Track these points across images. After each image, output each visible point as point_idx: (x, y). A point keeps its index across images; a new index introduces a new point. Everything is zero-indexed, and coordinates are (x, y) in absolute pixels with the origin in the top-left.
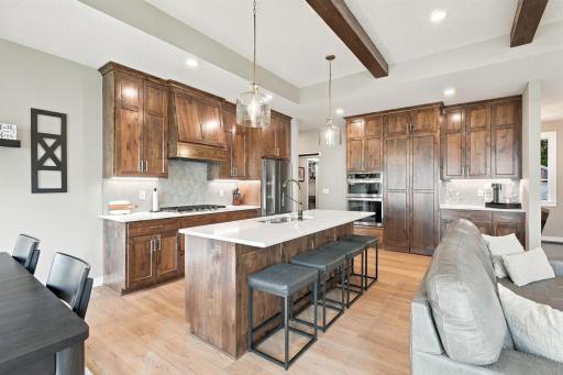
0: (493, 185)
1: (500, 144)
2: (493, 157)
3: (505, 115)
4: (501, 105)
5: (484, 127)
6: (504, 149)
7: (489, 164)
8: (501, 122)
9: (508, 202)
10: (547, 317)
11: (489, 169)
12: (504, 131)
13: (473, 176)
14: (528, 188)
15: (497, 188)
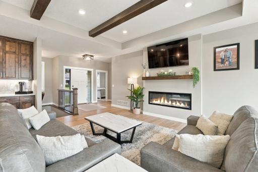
0: (19, 83)
1: (23, 63)
2: (20, 69)
3: (26, 49)
4: (24, 43)
5: (15, 53)
6: (25, 66)
7: (17, 72)
8: (23, 52)
9: (27, 91)
10: (61, 142)
11: (17, 75)
12: (25, 57)
13: (7, 78)
14: (36, 84)
15: (21, 84)
